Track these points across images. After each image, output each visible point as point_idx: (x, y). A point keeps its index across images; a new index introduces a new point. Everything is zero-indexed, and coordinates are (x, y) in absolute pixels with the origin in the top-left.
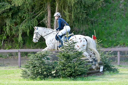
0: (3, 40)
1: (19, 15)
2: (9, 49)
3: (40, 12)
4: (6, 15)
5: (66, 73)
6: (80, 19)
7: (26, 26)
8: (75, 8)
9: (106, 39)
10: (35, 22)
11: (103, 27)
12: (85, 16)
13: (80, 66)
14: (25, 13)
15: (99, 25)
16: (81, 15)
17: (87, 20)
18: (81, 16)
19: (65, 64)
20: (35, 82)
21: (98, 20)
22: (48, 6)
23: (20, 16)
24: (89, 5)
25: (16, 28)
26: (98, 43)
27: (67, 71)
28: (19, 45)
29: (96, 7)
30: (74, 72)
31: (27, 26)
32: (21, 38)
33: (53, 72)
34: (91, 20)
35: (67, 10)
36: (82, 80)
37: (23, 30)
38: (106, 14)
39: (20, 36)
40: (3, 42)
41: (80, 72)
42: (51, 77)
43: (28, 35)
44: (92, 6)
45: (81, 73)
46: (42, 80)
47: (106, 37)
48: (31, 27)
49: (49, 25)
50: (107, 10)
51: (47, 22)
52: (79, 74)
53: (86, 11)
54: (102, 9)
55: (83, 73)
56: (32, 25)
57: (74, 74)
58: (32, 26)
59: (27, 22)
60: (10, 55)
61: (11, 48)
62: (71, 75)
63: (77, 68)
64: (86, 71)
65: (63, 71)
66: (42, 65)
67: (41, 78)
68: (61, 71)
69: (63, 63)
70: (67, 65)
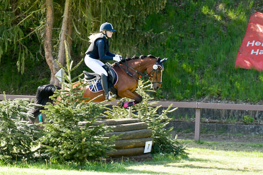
3: (29, 12)
5: (60, 153)
6: (119, 32)
8: (107, 6)
9: (180, 81)
10: (16, 33)
11: (176, 54)
13: (95, 137)
15: (168, 49)
16: (121, 24)
17: (135, 35)
18: (119, 27)
19: (61, 131)
21: (159, 36)
24: (139, 2)
27: (63, 147)
29: (156, 7)
30: (79, 150)
33: (33, 149)
34: (144, 35)
35: (89, 10)
36: (96, 170)
38: (185, 24)
41: (93, 151)
42: (26, 159)
44: (146, 4)
45: (94, 154)
46: (6, 164)
48: (6, 44)
49: (48, 42)
50: (188, 16)
51: (45, 34)
52: (91, 157)
53: (131, 16)
54: (176, 12)
55: (99, 153)
56: (10, 41)
57: (78, 156)
58: (9, 41)
62: (71, 158)
63: (86, 141)
64: (108, 149)
65: (55, 147)
66: (9, 131)
67: (4, 161)
68: (50, 147)
69: (56, 130)
70: (63, 135)
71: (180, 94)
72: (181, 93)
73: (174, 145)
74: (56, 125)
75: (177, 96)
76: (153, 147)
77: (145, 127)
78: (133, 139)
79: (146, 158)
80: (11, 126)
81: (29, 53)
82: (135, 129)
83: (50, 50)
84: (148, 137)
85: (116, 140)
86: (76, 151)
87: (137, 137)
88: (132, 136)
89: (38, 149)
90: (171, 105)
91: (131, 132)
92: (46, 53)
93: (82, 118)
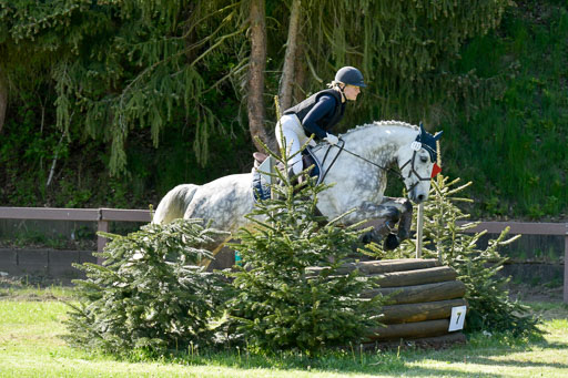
0: (55, 161)
1: (118, 47)
2: (82, 204)
3: (216, 36)
4: (54, 44)
5: (267, 332)
6: (404, 76)
7: (146, 100)
8: (377, 22)
9: (537, 178)
10: (189, 81)
11: (529, 121)
12: (425, 62)
13: (342, 299)
14: (143, 39)
15: (511, 111)
16: (407, 59)
17: (438, 83)
18: (404, 65)
19: (268, 287)
20: (123, 366)
21: (489, 83)
22: (255, 8)
23: (123, 52)
24: (446, 12)
25: (102, 109)
26: (452, 195)
27: (272, 320)
28: (128, 188)
29: (480, 23)
30: (307, 325)
31: (150, 103)
32: (123, 154)
33: (213, 325)
34: (456, 82)
35: (339, 31)
36: (342, 369)
37: (131, 116)
38: (549, 58)
39: (118, 146)
40: (52, 172)
41: (336, 328)
42: (197, 346)
43: (156, 142)
44: (459, 17)
45: (338, 334)
46: (155, 357)
48: (169, 104)
49: (255, 99)
50: (555, 41)
51: (248, 84)
52: (332, 340)
53: (429, 41)
54: (530, 32)
55: (350, 333)
56: (177, 98)
57: (304, 339)
58: (174, 100)
59: (154, 81)
60: (80, 234)
61: (88, 201)
62: (291, 342)
63: (320, 307)
64: (369, 324)
65: (257, 320)
66: (163, 288)
67: (151, 349)
68: (246, 321)
69: (258, 284)
70: (273, 294)
71: (538, 205)
72: (540, 202)
73: (513, 313)
74: (259, 275)
75: (531, 209)
76: (467, 318)
77: (449, 276)
78: (423, 301)
79: (453, 342)
80: (167, 276)
81: (216, 124)
82: (430, 280)
83: (259, 115)
84: (457, 298)
85: (385, 304)
86: (301, 328)
87: (433, 298)
88: (421, 296)
89: (223, 325)
90: (507, 229)
91: (419, 287)
92: (252, 123)
93: (313, 260)
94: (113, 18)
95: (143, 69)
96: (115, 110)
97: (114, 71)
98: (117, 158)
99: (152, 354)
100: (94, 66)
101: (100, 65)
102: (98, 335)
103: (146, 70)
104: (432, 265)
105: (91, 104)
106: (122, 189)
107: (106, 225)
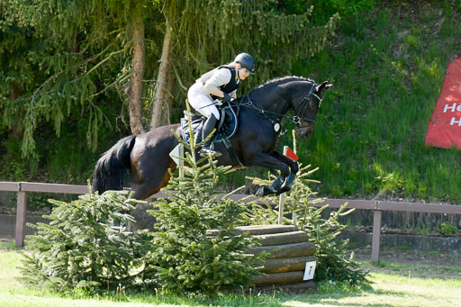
1: (31, 59)
3: (106, 53)
5: (179, 278)
6: (249, 86)
7: (51, 100)
8: (230, 46)
10: (84, 86)
11: (332, 123)
13: (233, 254)
14: (52, 54)
19: (179, 244)
20: (68, 301)
22: (136, 32)
23: (34, 63)
24: (283, 39)
25: (17, 106)
26: (305, 177)
27: (183, 269)
28: (25, 166)
29: (309, 48)
30: (209, 273)
31: (55, 102)
32: (32, 141)
33: (133, 271)
35: (202, 52)
36: (235, 306)
37: (40, 112)
38: (345, 76)
39: (29, 134)
41: (231, 276)
42: (124, 287)
43: (58, 132)
44: (293, 43)
45: (232, 280)
46: (92, 295)
47: (340, 159)
48: (69, 104)
49: (135, 101)
50: (349, 64)
51: (130, 89)
52: (227, 285)
53: (270, 61)
54: (331, 56)
55: (241, 280)
56: (75, 99)
57: (207, 283)
58: (73, 100)
59: (58, 86)
62: (196, 286)
63: (220, 259)
64: (254, 273)
65: (171, 269)
66: (96, 242)
67: (88, 289)
68: (163, 269)
69: (172, 242)
70: (184, 249)
71: (339, 187)
72: (340, 185)
73: (348, 267)
74: (171, 234)
75: (334, 189)
76: (316, 271)
77: (303, 238)
78: (286, 257)
79: (307, 289)
81: (104, 119)
82: (290, 241)
83: (138, 114)
84: (309, 254)
85: (267, 258)
86: (204, 276)
87: (293, 255)
88: (285, 253)
89: (141, 273)
90: (346, 204)
91: (283, 246)
92: (132, 119)
93: (213, 224)
94: (27, 37)
95: (49, 76)
96: (27, 107)
97: (27, 78)
98: (28, 144)
99: (89, 292)
100: (12, 73)
101: (16, 73)
102: (46, 278)
103: (52, 77)
104: (291, 230)
105: (8, 102)
106: (20, 167)
107: (24, 194)
